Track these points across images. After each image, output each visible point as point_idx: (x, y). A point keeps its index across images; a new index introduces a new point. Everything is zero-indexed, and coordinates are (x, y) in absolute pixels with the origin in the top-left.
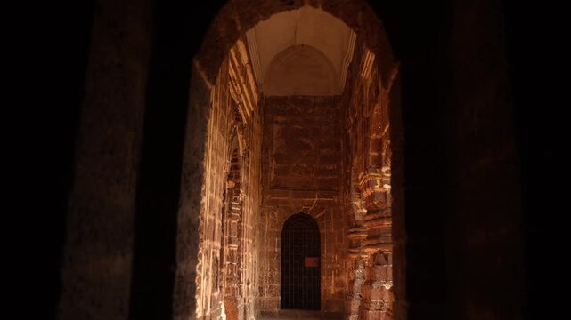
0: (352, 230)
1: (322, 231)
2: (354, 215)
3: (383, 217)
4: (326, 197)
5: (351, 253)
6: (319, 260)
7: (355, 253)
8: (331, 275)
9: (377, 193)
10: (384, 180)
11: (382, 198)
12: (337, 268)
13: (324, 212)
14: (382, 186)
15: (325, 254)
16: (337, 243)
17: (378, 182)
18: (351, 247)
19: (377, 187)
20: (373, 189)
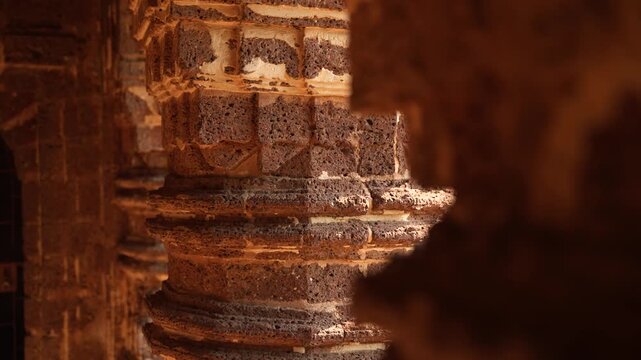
0: (126, 184)
1: (27, 178)
2: (133, 132)
3: (238, 221)
4: (37, 58)
5: (125, 261)
6: (20, 270)
7: (138, 265)
8: (58, 325)
9: (211, 100)
10: (250, 33)
11: (234, 127)
12: (80, 301)
13: (35, 107)
14: (235, 68)
15: (38, 253)
16: (80, 220)
17: (219, 44)
18: (123, 241)
19: (213, 73)
20: (191, 79)
